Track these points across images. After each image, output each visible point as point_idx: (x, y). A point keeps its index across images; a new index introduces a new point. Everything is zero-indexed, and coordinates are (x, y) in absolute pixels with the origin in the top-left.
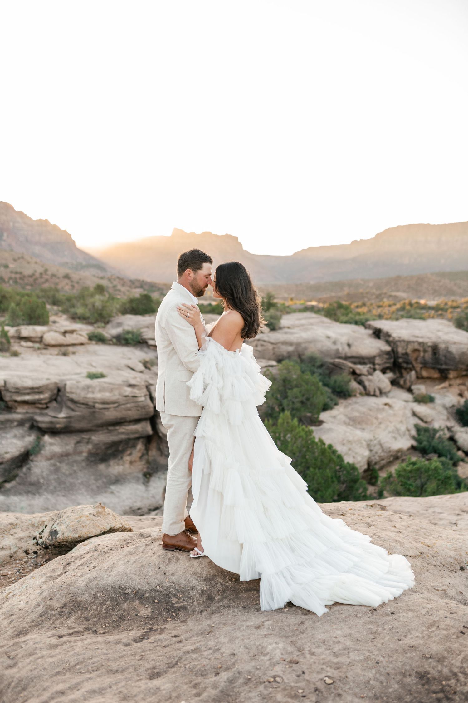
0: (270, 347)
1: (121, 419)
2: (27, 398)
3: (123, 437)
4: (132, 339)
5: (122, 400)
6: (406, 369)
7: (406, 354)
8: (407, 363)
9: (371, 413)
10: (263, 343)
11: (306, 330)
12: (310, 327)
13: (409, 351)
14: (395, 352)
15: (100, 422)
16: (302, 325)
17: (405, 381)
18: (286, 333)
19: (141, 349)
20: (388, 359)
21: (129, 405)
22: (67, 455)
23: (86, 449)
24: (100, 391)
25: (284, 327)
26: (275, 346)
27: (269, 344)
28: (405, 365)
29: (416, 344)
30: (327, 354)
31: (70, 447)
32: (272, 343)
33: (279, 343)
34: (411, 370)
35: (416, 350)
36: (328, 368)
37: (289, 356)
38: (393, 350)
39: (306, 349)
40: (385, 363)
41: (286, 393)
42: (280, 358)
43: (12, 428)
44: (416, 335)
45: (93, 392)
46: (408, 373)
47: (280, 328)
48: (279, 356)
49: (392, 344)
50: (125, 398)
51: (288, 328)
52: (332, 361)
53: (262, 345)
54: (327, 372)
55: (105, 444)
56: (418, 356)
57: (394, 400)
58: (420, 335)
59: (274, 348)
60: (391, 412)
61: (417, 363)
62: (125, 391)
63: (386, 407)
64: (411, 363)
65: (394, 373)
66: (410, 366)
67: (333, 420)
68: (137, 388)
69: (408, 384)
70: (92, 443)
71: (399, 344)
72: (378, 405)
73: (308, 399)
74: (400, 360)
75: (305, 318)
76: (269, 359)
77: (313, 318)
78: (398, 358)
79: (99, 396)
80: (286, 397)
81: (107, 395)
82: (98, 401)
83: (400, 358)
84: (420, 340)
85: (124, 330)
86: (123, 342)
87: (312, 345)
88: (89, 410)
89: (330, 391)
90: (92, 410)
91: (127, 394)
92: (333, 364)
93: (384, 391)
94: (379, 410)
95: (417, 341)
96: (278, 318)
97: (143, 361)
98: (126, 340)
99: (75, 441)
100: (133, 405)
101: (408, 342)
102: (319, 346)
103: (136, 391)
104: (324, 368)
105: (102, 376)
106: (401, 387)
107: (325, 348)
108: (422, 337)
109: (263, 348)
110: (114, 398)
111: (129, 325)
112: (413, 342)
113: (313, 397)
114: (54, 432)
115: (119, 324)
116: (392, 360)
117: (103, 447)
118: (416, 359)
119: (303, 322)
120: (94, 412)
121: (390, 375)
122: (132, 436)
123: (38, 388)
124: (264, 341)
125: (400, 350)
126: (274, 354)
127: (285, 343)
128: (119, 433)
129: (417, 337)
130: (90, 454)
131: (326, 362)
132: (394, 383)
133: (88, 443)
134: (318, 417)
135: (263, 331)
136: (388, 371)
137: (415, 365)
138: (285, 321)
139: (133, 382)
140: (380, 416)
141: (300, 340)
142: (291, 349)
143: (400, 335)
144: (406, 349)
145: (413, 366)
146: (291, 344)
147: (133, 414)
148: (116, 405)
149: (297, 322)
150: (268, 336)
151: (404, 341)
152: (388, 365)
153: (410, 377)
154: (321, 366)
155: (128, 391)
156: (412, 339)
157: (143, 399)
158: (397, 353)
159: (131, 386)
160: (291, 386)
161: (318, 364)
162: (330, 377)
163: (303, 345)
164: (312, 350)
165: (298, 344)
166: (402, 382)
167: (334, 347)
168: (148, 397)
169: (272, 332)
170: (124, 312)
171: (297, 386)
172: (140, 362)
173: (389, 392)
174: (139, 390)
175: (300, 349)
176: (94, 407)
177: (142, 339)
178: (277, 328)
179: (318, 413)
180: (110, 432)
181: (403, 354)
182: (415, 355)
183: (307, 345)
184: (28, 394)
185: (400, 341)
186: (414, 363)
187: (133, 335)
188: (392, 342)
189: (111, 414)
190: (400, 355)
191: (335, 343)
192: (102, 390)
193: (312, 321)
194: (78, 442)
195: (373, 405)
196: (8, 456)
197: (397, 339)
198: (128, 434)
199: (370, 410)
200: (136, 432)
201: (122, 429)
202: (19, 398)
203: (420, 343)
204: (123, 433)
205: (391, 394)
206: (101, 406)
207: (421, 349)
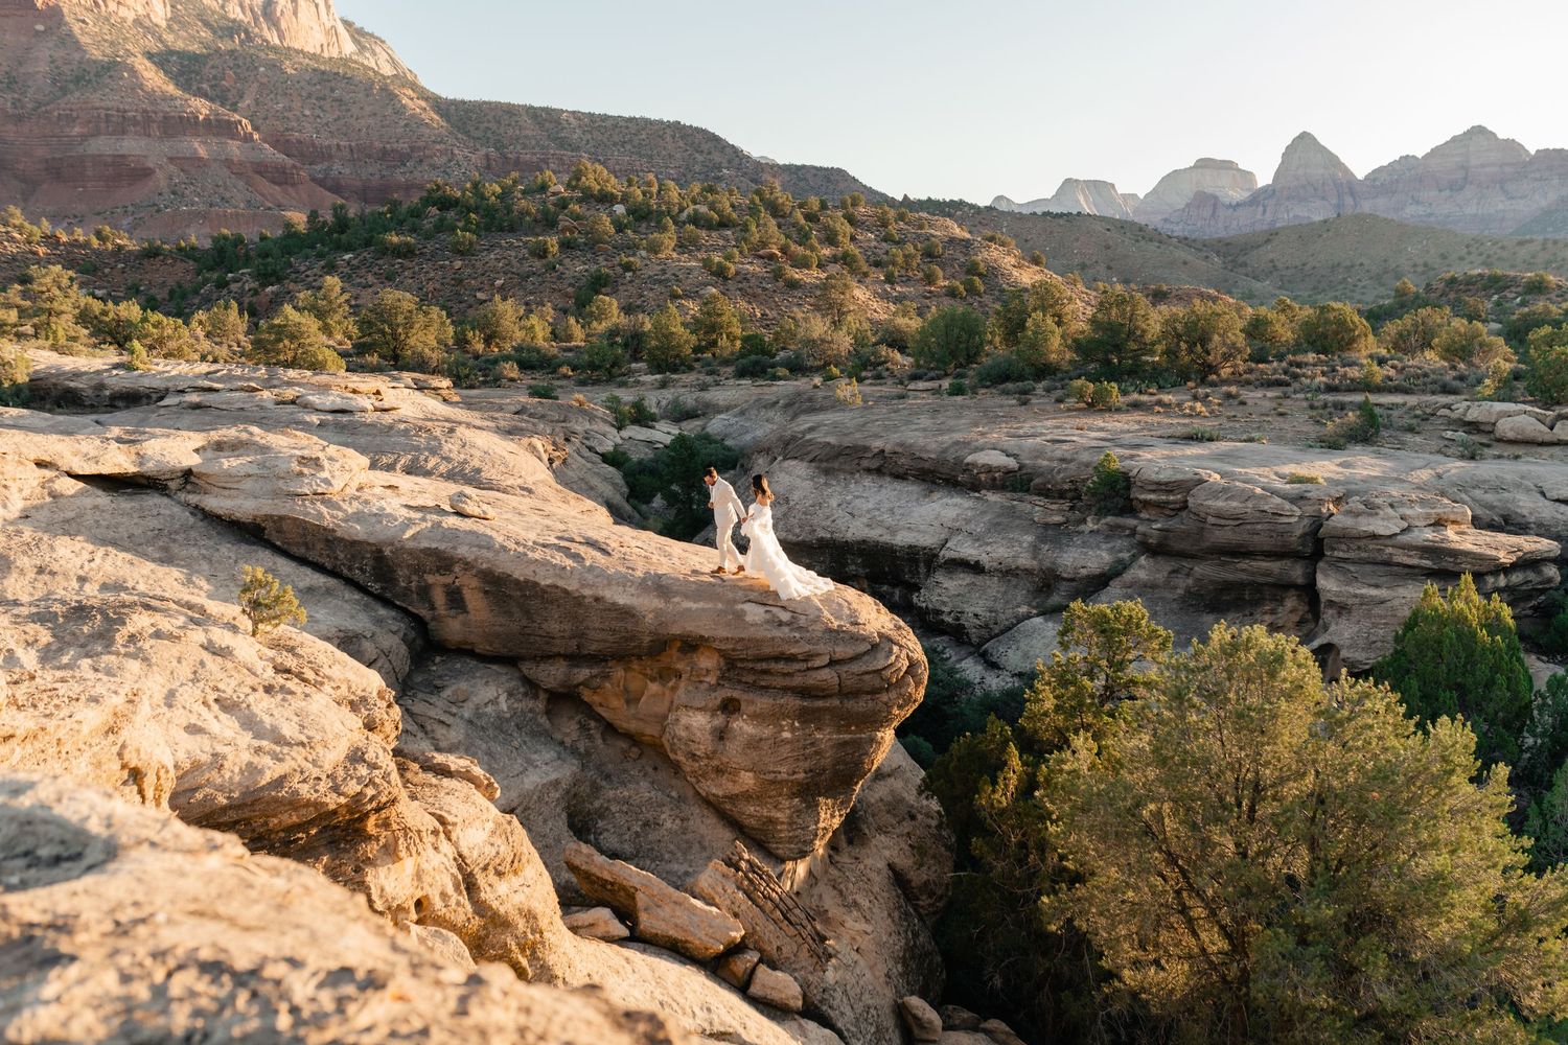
2: (1152, 497)
3: (1244, 576)
22: (1153, 586)
23: (1183, 583)
31: (1160, 577)
43: (1120, 537)
99: (1170, 569)
100: (1266, 527)
114: (1156, 550)
122: (1261, 579)
123: (1166, 484)
130: (1188, 591)
133: (1188, 575)
147: (1263, 541)
180: (1223, 564)
184: (1154, 491)
194: (1174, 572)
196: (1084, 572)
198: (1253, 574)
200: (1268, 574)
201: (1244, 564)
202: (1142, 497)
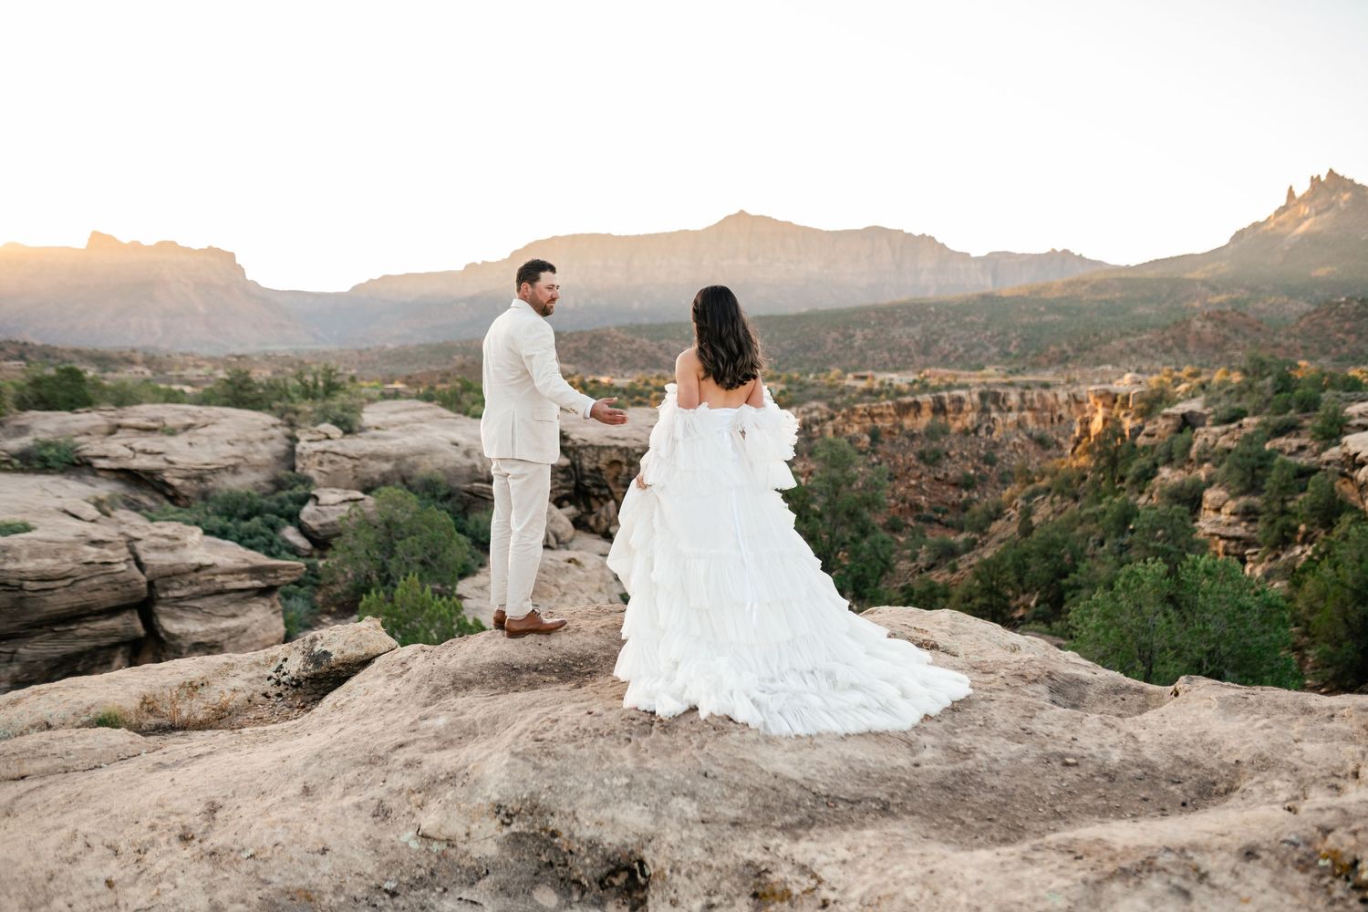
0: (348, 464)
1: (82, 608)
4: (57, 459)
5: (80, 571)
6: (596, 498)
7: (598, 470)
8: (600, 487)
9: (547, 577)
10: (333, 457)
11: (413, 431)
12: (418, 425)
13: (602, 465)
14: (578, 467)
15: (36, 616)
16: (403, 423)
17: (597, 520)
18: (375, 438)
19: (80, 478)
20: (564, 481)
21: (95, 581)
24: (32, 556)
25: (370, 428)
26: (357, 462)
27: (345, 459)
28: (596, 491)
29: (614, 451)
30: (455, 473)
32: (351, 458)
33: (365, 456)
34: (607, 499)
35: (614, 463)
36: (461, 500)
37: (385, 480)
38: (573, 465)
39: (415, 466)
40: (561, 488)
41: (393, 545)
42: (368, 485)
44: (614, 435)
45: (17, 560)
46: (602, 505)
47: (363, 429)
48: (367, 481)
49: (571, 454)
50: (85, 568)
51: (377, 428)
52: (468, 486)
53: (331, 462)
54: (460, 507)
55: (47, 661)
56: (619, 473)
57: (583, 553)
58: (620, 436)
59: (355, 466)
60: (580, 573)
61: (617, 486)
62: (87, 554)
63: (572, 565)
64: (607, 487)
65: (578, 506)
66: (606, 492)
67: (479, 593)
68: (108, 546)
69: (604, 524)
70: (18, 660)
71: (583, 451)
72: (557, 561)
73: (434, 557)
74: (588, 482)
75: (406, 410)
76: (347, 488)
77: (421, 409)
78: (584, 477)
79: (29, 565)
80: (392, 553)
81: (47, 564)
82: (30, 575)
83: (588, 477)
84: (622, 444)
85: (36, 440)
86: (37, 465)
87: (425, 459)
88: (10, 594)
89: (469, 540)
90: (17, 595)
91: (89, 559)
92: (471, 493)
93: (562, 539)
94: (559, 571)
95: (616, 446)
96: (356, 410)
97: (92, 500)
98: (44, 460)
101: (601, 449)
102: (439, 460)
103: (108, 553)
104: (454, 499)
105: (26, 528)
106: (591, 531)
107: (449, 464)
108: (623, 439)
109: (336, 467)
110: (65, 568)
111: (44, 431)
112: (609, 447)
113: (444, 551)
115: (22, 430)
116: (573, 482)
117: (44, 668)
118: (616, 478)
119: (403, 416)
120: (21, 598)
121: (571, 509)
124: (336, 454)
125: (586, 464)
126: (355, 477)
127: (375, 456)
128: (78, 638)
129: (616, 438)
131: (457, 489)
132: (579, 524)
134: (454, 589)
135: (331, 436)
136: (566, 503)
137: (614, 490)
138: (371, 415)
139: (97, 536)
140: (562, 582)
141: (402, 451)
142: (387, 467)
143: (583, 437)
144: (597, 462)
145: (611, 492)
146: (387, 458)
148: (70, 581)
149: (392, 417)
150: (342, 445)
151: (592, 446)
152: (565, 491)
153: (607, 511)
154: (448, 496)
155: (92, 553)
156: (607, 442)
157: (123, 567)
158: (582, 469)
159: (94, 543)
160: (402, 533)
161: (443, 492)
162: (466, 518)
163: (410, 460)
164: (427, 467)
165: (400, 458)
166: (592, 522)
167: (468, 462)
168: (132, 563)
169: (348, 436)
170: (23, 405)
171: (411, 533)
172: (87, 501)
173: (571, 540)
174: (113, 549)
175: (404, 467)
176: (21, 588)
177: (78, 458)
178: (356, 428)
179: (454, 583)
181: (591, 471)
182: (613, 472)
183: (416, 458)
185: (585, 447)
186: (612, 486)
187: (58, 450)
188: (571, 448)
189: (60, 601)
190: (587, 473)
191: (467, 454)
192: (35, 554)
193: (419, 414)
195: (550, 562)
197: (580, 443)
199: (545, 573)
203: (620, 450)
204: (84, 637)
205: (574, 544)
206: (36, 586)
207: (624, 460)
